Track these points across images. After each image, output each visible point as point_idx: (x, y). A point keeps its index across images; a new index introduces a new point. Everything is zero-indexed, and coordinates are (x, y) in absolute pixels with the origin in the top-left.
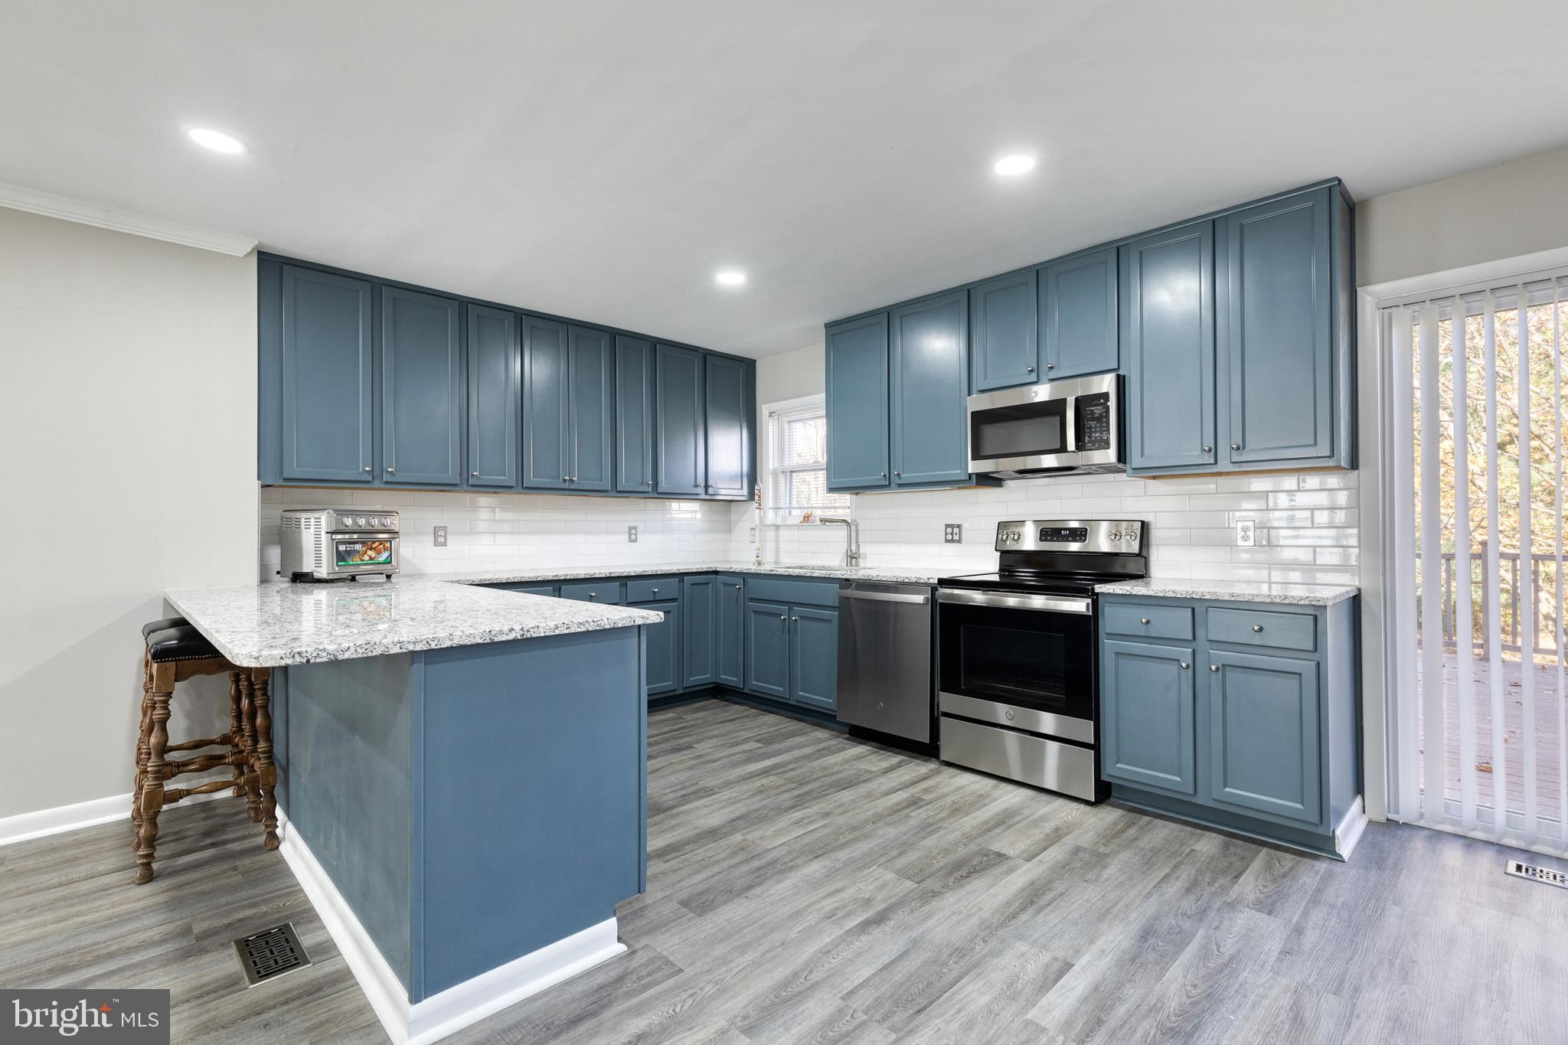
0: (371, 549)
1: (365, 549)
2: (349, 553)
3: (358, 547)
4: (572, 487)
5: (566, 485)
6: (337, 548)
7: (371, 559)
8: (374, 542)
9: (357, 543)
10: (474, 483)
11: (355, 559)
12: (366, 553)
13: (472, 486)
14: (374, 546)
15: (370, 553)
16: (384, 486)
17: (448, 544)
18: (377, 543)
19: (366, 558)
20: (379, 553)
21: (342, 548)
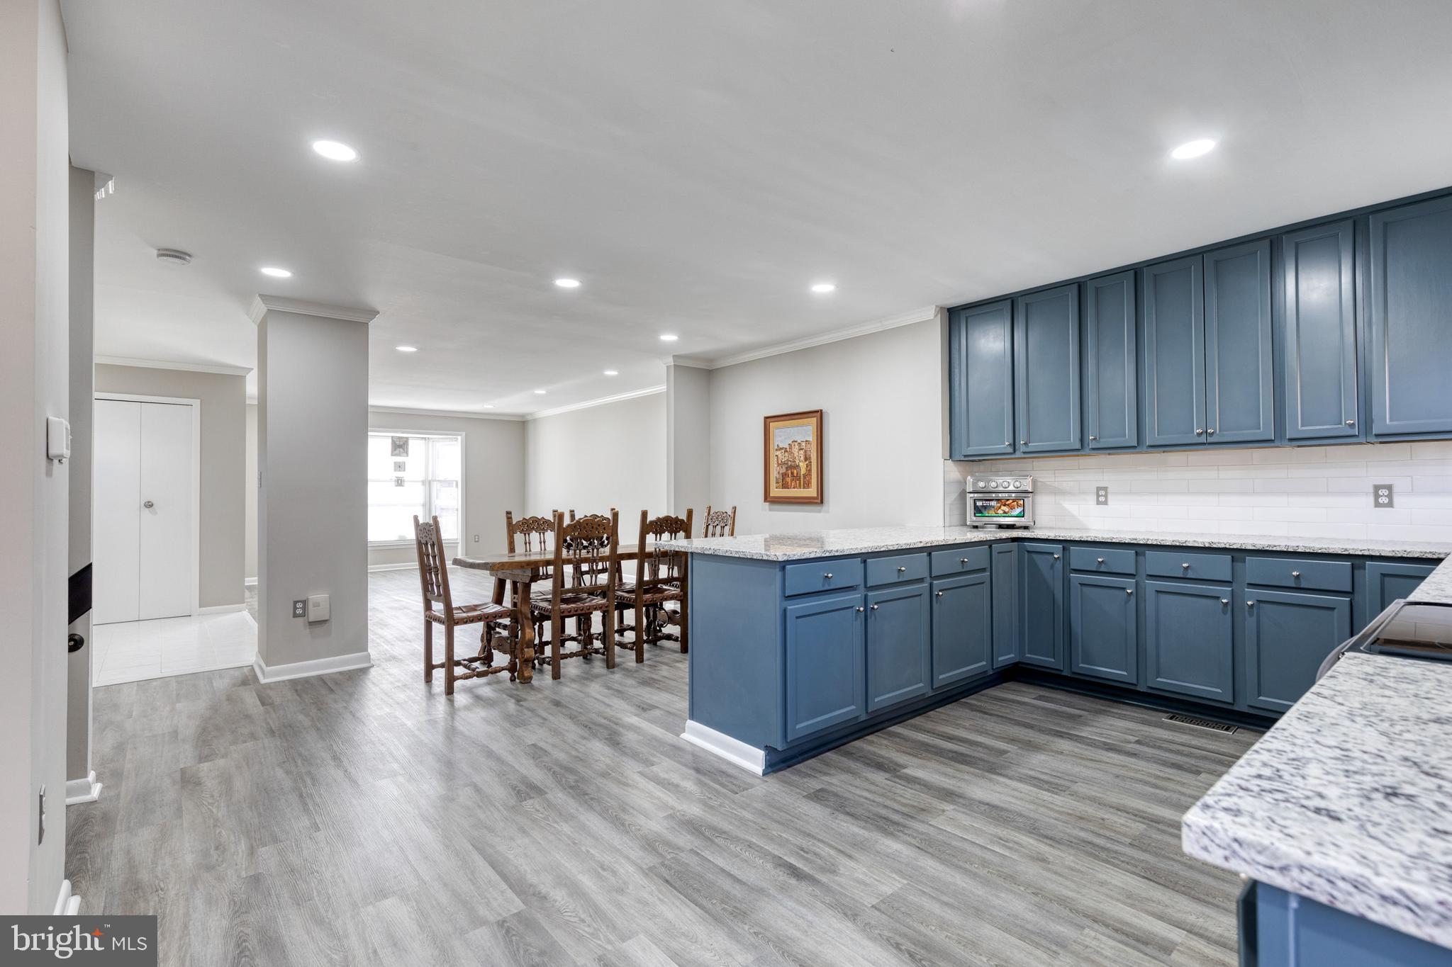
0: (1004, 505)
1: (999, 505)
2: (985, 507)
3: (993, 503)
4: (1210, 440)
5: (1203, 439)
6: (975, 504)
7: (1005, 512)
8: (1008, 500)
9: (992, 500)
10: (1094, 447)
11: (990, 512)
12: (1000, 508)
13: (1093, 449)
14: (1008, 503)
15: (1003, 508)
16: (1023, 456)
17: (1109, 502)
18: (1011, 501)
19: (1000, 512)
20: (1013, 508)
21: (980, 504)
